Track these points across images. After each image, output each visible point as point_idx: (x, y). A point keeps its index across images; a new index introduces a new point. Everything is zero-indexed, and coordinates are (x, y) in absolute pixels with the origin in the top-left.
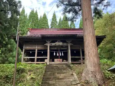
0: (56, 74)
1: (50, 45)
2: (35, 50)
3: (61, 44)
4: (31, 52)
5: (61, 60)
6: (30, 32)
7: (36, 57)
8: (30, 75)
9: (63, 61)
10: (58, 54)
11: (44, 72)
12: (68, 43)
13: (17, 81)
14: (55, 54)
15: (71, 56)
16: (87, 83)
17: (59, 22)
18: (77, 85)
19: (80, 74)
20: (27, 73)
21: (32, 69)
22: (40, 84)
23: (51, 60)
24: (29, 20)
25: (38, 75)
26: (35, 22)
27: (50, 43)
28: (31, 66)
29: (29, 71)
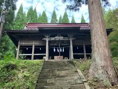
0: (56, 70)
1: (49, 40)
2: (32, 46)
3: (61, 38)
4: (27, 49)
5: (62, 57)
6: (26, 26)
7: (33, 54)
8: (23, 72)
9: (64, 59)
10: (59, 50)
11: (40, 69)
12: (69, 37)
13: (5, 80)
14: (54, 50)
15: (74, 52)
16: (96, 81)
17: (59, 21)
18: (84, 84)
19: (86, 70)
20: (19, 70)
21: (26, 66)
22: (34, 84)
23: (50, 57)
24: (28, 18)
25: (34, 73)
26: (34, 20)
27: (49, 37)
28: (25, 62)
29: (22, 68)
